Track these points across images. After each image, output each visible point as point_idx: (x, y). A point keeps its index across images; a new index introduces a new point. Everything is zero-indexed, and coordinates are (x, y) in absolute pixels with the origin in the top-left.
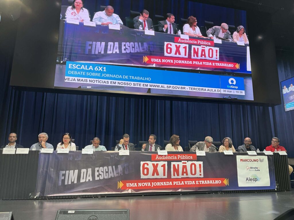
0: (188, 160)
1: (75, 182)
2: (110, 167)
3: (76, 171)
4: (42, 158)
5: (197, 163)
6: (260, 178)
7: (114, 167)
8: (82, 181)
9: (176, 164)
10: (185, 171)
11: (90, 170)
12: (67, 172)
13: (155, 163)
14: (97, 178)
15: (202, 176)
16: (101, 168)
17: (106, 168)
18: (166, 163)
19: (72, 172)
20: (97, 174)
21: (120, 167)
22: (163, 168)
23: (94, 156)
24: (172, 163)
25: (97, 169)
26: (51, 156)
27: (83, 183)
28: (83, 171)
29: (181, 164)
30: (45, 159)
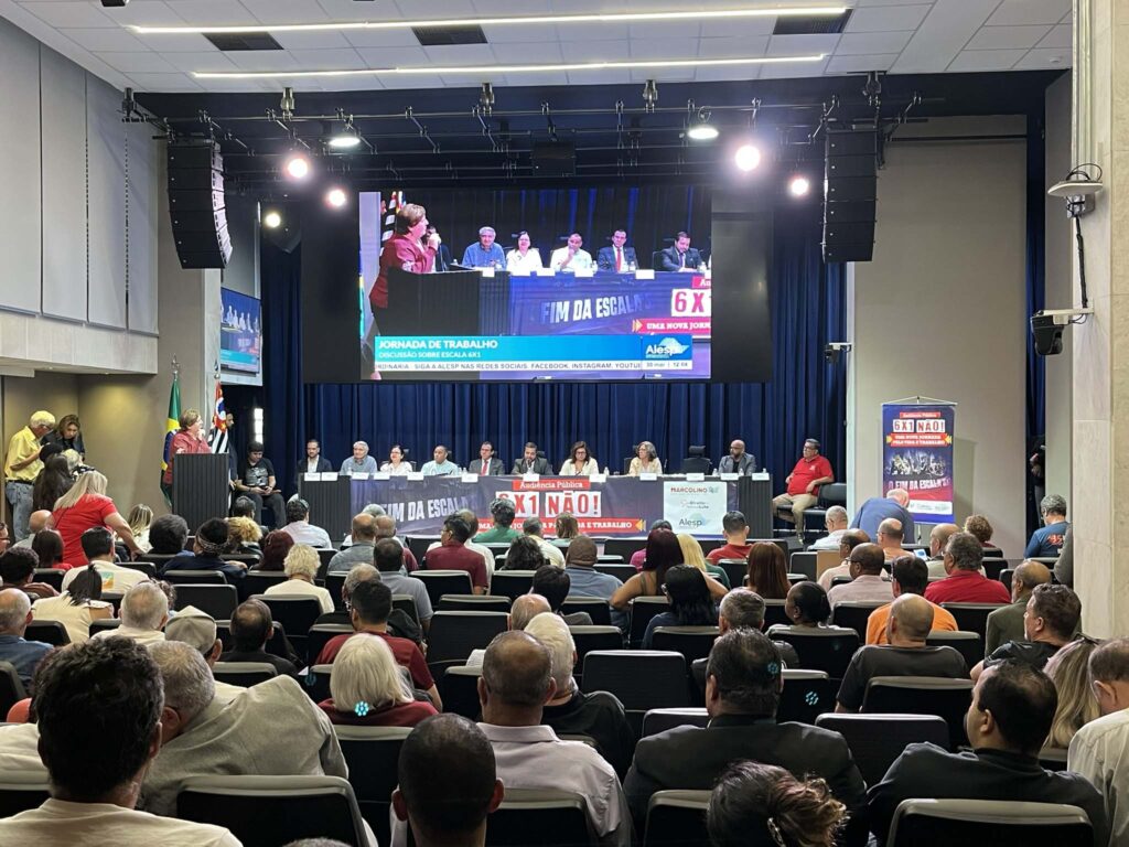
0: (574, 490)
1: (402, 520)
2: (449, 500)
3: (402, 505)
4: (354, 487)
5: (591, 495)
6: (709, 521)
7: (455, 499)
8: (410, 518)
9: (554, 495)
10: (568, 506)
11: (420, 503)
12: (390, 505)
13: (520, 494)
14: (431, 516)
15: (599, 515)
16: (437, 501)
17: (443, 500)
18: (537, 494)
19: (395, 505)
20: (430, 509)
21: (463, 498)
22: (531, 502)
23: (425, 484)
24: (548, 495)
25: (430, 502)
26: (366, 484)
27: (411, 522)
28: (412, 504)
29: (562, 496)
30: (359, 487)
